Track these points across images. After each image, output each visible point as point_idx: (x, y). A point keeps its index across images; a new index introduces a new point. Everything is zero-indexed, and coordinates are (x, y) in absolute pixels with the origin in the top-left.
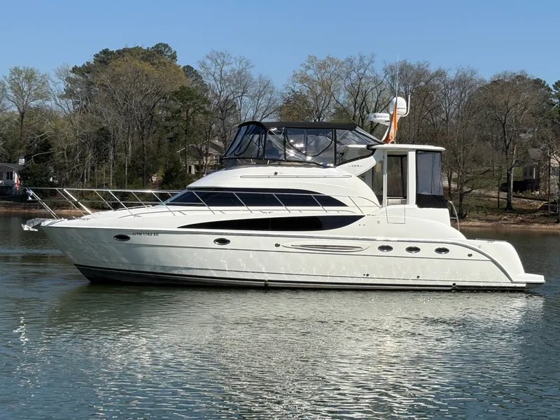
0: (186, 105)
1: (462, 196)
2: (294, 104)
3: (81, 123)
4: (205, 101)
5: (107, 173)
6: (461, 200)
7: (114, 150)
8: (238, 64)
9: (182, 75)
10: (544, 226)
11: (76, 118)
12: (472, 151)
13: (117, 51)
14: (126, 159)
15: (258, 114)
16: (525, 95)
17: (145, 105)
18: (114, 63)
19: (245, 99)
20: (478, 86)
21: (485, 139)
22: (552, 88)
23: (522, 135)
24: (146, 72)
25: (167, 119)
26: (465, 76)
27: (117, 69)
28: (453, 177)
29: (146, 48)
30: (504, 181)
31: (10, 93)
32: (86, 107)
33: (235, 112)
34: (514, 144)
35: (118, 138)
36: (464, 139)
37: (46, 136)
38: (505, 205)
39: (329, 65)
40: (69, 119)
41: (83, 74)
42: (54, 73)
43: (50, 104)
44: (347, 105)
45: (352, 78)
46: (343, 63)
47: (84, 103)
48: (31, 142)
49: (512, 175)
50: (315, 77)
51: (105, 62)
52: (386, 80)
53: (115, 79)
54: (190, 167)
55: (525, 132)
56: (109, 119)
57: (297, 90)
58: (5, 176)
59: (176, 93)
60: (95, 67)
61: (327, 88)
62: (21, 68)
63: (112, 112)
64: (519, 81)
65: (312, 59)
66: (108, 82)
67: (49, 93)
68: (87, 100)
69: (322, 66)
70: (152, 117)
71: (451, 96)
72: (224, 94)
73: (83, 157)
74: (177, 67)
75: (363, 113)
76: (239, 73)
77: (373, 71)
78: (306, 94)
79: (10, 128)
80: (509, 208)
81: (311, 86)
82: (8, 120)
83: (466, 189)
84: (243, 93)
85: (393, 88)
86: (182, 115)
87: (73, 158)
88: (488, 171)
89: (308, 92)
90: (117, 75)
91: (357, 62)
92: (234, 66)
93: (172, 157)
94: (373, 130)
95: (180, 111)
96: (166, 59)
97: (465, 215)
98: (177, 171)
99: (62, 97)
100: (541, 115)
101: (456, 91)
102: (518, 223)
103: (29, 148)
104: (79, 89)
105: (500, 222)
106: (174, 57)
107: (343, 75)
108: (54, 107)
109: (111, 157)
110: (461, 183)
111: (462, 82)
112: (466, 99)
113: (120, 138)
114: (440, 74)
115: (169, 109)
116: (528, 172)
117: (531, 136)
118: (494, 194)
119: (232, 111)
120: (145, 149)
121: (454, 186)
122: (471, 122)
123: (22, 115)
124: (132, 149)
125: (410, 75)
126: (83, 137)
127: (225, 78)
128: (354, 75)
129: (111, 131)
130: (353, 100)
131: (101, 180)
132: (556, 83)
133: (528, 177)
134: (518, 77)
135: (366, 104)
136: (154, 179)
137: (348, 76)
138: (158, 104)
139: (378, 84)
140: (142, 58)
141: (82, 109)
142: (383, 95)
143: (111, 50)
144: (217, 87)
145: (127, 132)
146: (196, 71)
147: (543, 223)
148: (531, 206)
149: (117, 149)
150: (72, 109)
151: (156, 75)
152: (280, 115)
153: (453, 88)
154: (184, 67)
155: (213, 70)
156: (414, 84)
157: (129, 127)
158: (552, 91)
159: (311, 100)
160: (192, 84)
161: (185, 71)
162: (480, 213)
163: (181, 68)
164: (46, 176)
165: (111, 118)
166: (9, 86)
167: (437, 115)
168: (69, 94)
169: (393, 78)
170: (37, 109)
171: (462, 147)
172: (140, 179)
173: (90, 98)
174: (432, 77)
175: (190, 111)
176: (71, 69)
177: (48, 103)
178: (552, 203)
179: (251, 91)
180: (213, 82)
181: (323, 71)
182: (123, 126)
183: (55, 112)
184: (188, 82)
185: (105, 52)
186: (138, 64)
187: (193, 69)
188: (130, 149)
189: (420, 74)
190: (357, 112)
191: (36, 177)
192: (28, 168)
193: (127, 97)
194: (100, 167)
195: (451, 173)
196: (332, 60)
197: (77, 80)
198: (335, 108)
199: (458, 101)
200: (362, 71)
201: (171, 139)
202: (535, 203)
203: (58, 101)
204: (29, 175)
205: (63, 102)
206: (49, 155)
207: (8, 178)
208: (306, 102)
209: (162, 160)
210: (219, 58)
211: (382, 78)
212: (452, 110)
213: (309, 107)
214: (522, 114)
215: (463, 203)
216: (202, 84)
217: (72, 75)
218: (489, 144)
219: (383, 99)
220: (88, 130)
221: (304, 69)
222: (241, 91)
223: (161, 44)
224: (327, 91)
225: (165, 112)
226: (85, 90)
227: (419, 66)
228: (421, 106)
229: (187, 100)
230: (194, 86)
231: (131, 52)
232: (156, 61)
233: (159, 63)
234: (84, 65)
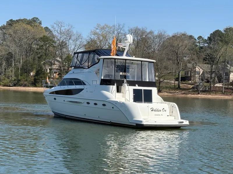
0: (45, 43)
1: (160, 82)
2: (91, 44)
4: (54, 42)
5: (12, 71)
6: (159, 84)
7: (14, 62)
9: (44, 30)
10: (193, 95)
12: (164, 64)
13: (16, 20)
14: (20, 66)
15: (76, 48)
16: (186, 42)
17: (28, 42)
18: (15, 25)
19: (71, 41)
20: (167, 37)
21: (169, 59)
22: (197, 39)
23: (184, 58)
24: (28, 29)
25: (38, 49)
26: (161, 34)
27: (16, 28)
28: (156, 75)
29: (28, 19)
30: (177, 77)
32: (2, 44)
33: (66, 47)
34: (181, 62)
35: (16, 57)
36: (161, 59)
38: (177, 87)
39: (106, 28)
41: (2, 30)
46: (111, 27)
47: (2, 42)
49: (180, 74)
50: (100, 33)
51: (11, 25)
53: (15, 32)
54: (47, 69)
55: (186, 57)
56: (13, 49)
57: (92, 38)
59: (41, 38)
60: (7, 27)
61: (105, 37)
63: (14, 46)
64: (183, 36)
65: (99, 25)
66: (12, 33)
68: (3, 40)
69: (103, 28)
70: (31, 48)
71: (156, 42)
72: (62, 39)
74: (42, 27)
76: (68, 30)
77: (124, 30)
78: (96, 40)
80: (179, 88)
81: (98, 37)
83: (161, 80)
84: (70, 39)
86: (44, 47)
88: (170, 72)
89: (97, 39)
90: (16, 30)
91: (117, 27)
93: (39, 65)
95: (43, 46)
96: (37, 24)
97: (161, 91)
98: (41, 71)
100: (192, 50)
101: (157, 40)
102: (182, 94)
105: (175, 94)
106: (40, 23)
107: (111, 32)
109: (13, 65)
110: (159, 77)
111: (160, 36)
112: (162, 43)
113: (17, 57)
114: (151, 33)
115: (38, 45)
116: (187, 73)
117: (188, 58)
118: (173, 82)
119: (65, 46)
120: (28, 62)
121: (157, 78)
122: (164, 52)
124: (22, 61)
125: (139, 33)
126: (1, 56)
127: (62, 32)
128: (116, 32)
129: (13, 53)
131: (9, 74)
132: (198, 37)
133: (187, 75)
134: (183, 34)
136: (32, 74)
137: (113, 32)
138: (34, 43)
140: (27, 23)
143: (13, 20)
144: (59, 36)
145: (20, 54)
146: (50, 29)
147: (192, 94)
148: (188, 87)
149: (16, 61)
151: (33, 31)
152: (85, 48)
153: (156, 38)
154: (45, 28)
155: (57, 29)
156: (141, 36)
157: (21, 52)
158: (196, 40)
159: (98, 42)
162: (167, 90)
163: (44, 28)
165: (13, 48)
167: (150, 49)
171: (160, 63)
172: (26, 74)
174: (148, 34)
175: (47, 46)
178: (196, 86)
179: (73, 38)
180: (57, 34)
181: (103, 30)
182: (18, 52)
184: (46, 34)
185: (11, 20)
186: (25, 26)
187: (48, 28)
188: (21, 61)
189: (143, 32)
193: (20, 39)
194: (8, 69)
195: (156, 73)
196: (107, 26)
198: (108, 46)
199: (159, 44)
200: (119, 31)
201: (39, 58)
202: (189, 86)
208: (96, 43)
209: (35, 66)
210: (60, 24)
212: (156, 47)
213: (97, 45)
214: (184, 49)
215: (160, 85)
216: (52, 34)
218: (171, 61)
220: (3, 53)
221: (95, 29)
222: (69, 38)
223: (35, 18)
224: (105, 39)
225: (36, 46)
226: (2, 36)
227: (143, 29)
228: (143, 45)
229: (46, 41)
230: (49, 35)
231: (22, 21)
232: (33, 25)
233: (34, 25)
234: (2, 26)
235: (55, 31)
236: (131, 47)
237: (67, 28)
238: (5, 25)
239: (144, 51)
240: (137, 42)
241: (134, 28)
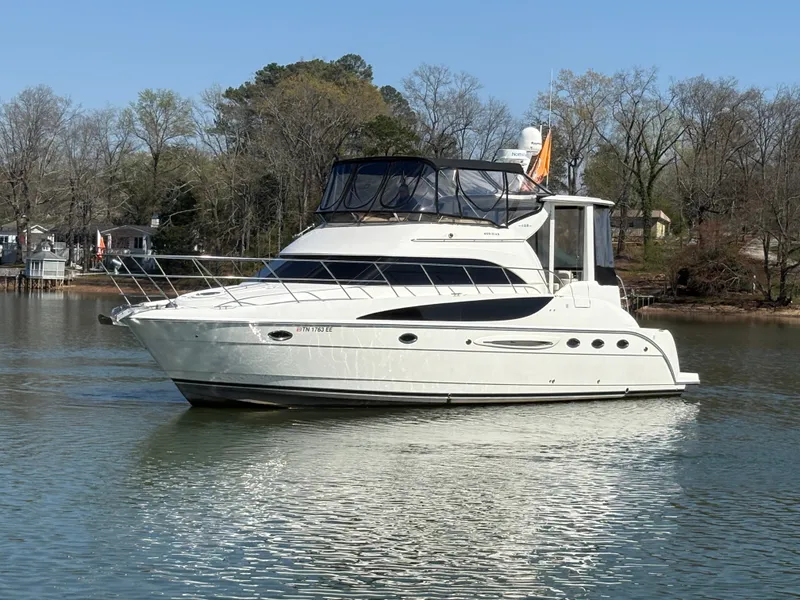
0: (385, 142)
1: (784, 272)
3: (238, 168)
4: (413, 136)
5: (274, 238)
6: (783, 279)
7: (284, 207)
8: (459, 84)
9: (380, 99)
11: (232, 161)
13: (289, 66)
14: (301, 220)
15: (487, 155)
17: (327, 142)
18: (283, 83)
19: (469, 133)
24: (329, 96)
26: (789, 98)
27: (288, 91)
28: (771, 245)
29: (328, 62)
31: (139, 126)
32: (244, 146)
33: (454, 153)
35: (290, 190)
36: (788, 190)
37: (188, 186)
39: (590, 84)
40: (221, 163)
41: (241, 100)
42: (201, 98)
43: (195, 142)
44: (615, 141)
45: (624, 102)
46: (610, 81)
47: (242, 140)
48: (168, 196)
50: (570, 102)
51: (271, 82)
52: (674, 105)
53: (286, 108)
56: (277, 163)
57: (543, 120)
58: (132, 244)
59: (371, 126)
60: (257, 89)
61: (587, 116)
62: (155, 92)
63: (281, 152)
65: (566, 75)
66: (274, 111)
67: (193, 126)
68: (246, 136)
69: (581, 85)
71: (769, 127)
72: (439, 127)
73: (240, 217)
74: (372, 89)
75: (639, 152)
76: (461, 96)
77: (654, 91)
78: (557, 126)
79: (139, 174)
81: (564, 115)
82: (136, 165)
83: (790, 263)
84: (466, 125)
85: (683, 116)
87: (227, 218)
89: (559, 122)
90: (289, 100)
91: (631, 79)
92: (453, 86)
94: (654, 176)
95: (376, 151)
96: (357, 78)
97: (789, 301)
99: (210, 132)
101: (776, 121)
103: (164, 204)
104: (234, 121)
106: (368, 74)
107: (611, 98)
108: (200, 145)
109: (280, 217)
110: (783, 254)
111: (784, 108)
112: (791, 132)
113: (292, 190)
114: (752, 95)
115: (361, 148)
119: (450, 151)
121: (772, 257)
123: (156, 158)
124: (309, 205)
125: (708, 97)
126: (240, 188)
127: (441, 103)
128: (626, 98)
129: (280, 179)
130: (625, 133)
131: (265, 249)
135: (644, 140)
137: (618, 100)
138: (346, 141)
139: (661, 110)
140: (324, 76)
141: (239, 149)
142: (669, 126)
143: (279, 64)
144: (429, 116)
145: (301, 181)
146: (399, 93)
149: (287, 205)
150: (225, 150)
151: (343, 101)
153: (771, 115)
154: (383, 89)
155: (423, 92)
156: (715, 110)
157: (304, 175)
159: (565, 135)
160: (393, 113)
161: (383, 94)
163: (378, 89)
164: (189, 243)
165: (278, 162)
166: (138, 116)
167: (747, 154)
168: (222, 127)
169: (683, 101)
170: (177, 149)
171: (785, 201)
173: (250, 133)
174: (741, 100)
175: (391, 150)
176: (223, 92)
177: (192, 140)
179: (478, 121)
180: (424, 110)
181: (581, 93)
182: (296, 174)
183: (202, 153)
184: (389, 110)
185: (272, 68)
186: (315, 83)
187: (395, 90)
188: (305, 205)
189: (724, 95)
190: (631, 152)
191: (176, 244)
192: (163, 233)
193: (302, 131)
194: (264, 230)
195: (769, 240)
196: (594, 76)
197: (232, 108)
198: (599, 145)
199: (780, 135)
200: (638, 92)
203: (206, 137)
204: (164, 242)
205: (212, 138)
206: (193, 213)
207: (136, 247)
208: (556, 137)
210: (433, 75)
211: (667, 102)
212: (770, 148)
213: (560, 144)
215: (787, 282)
216: (409, 113)
217: (226, 101)
219: (669, 133)
220: (247, 178)
221: (555, 90)
222: (463, 122)
223: (350, 56)
224: (587, 122)
225: (355, 152)
226: (243, 121)
227: (722, 84)
228: (724, 141)
229: (386, 135)
230: (397, 115)
231: (308, 68)
232: (343, 80)
233: (347, 82)
234: (242, 87)
235: (415, 98)
236: (680, 147)
237: (458, 90)
238: (253, 82)
239: (728, 160)
240: (700, 132)
241: (692, 80)
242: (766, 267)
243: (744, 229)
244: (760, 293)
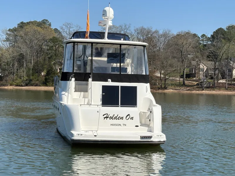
0: (55, 44)
1: (165, 80)
3: (12, 51)
4: (63, 42)
5: (23, 71)
6: (165, 82)
7: (26, 62)
8: (76, 28)
9: (53, 32)
10: (197, 92)
11: (10, 49)
12: (169, 62)
13: (27, 22)
14: (31, 66)
16: (190, 40)
17: (38, 44)
18: (25, 27)
20: (171, 36)
21: (174, 57)
22: (200, 37)
23: (189, 56)
24: (39, 31)
25: (48, 50)
26: (166, 33)
27: (27, 29)
28: (162, 72)
29: (38, 21)
30: (182, 74)
34: (186, 59)
36: (166, 57)
38: (183, 83)
39: (112, 28)
40: (7, 50)
41: (13, 32)
42: (1, 31)
46: (118, 27)
47: (14, 43)
49: (185, 71)
51: (22, 27)
52: (135, 34)
53: (26, 34)
54: (57, 69)
55: (190, 55)
56: (24, 50)
59: (51, 39)
60: (18, 29)
63: (25, 47)
64: (187, 34)
66: (23, 35)
68: (15, 42)
70: (41, 49)
71: (161, 40)
73: (13, 65)
74: (51, 29)
77: (130, 30)
80: (184, 85)
83: (167, 77)
85: (138, 37)
86: (54, 48)
87: (9, 65)
88: (175, 70)
90: (27, 32)
91: (123, 27)
92: (74, 28)
93: (50, 65)
95: (53, 47)
97: (167, 87)
98: (52, 71)
99: (4, 41)
100: (196, 48)
101: (163, 39)
102: (187, 91)
104: (11, 38)
105: (181, 90)
106: (50, 25)
108: (1, 45)
109: (25, 65)
110: (165, 75)
111: (165, 35)
112: (167, 42)
113: (28, 57)
114: (156, 32)
115: (48, 46)
116: (191, 70)
117: (192, 56)
118: (178, 79)
120: (39, 62)
121: (162, 76)
122: (169, 50)
124: (33, 62)
125: (144, 32)
126: (13, 57)
127: (71, 33)
128: (122, 32)
129: (25, 55)
131: (21, 74)
132: (202, 35)
133: (191, 72)
134: (187, 33)
136: (43, 74)
138: (44, 44)
139: (132, 36)
140: (37, 25)
141: (13, 46)
143: (24, 22)
144: (68, 37)
145: (31, 55)
146: (59, 30)
147: (197, 90)
148: (192, 84)
149: (27, 62)
150: (9, 46)
151: (43, 32)
153: (161, 37)
154: (54, 29)
155: (66, 30)
156: (146, 36)
157: (32, 53)
158: (200, 38)
160: (57, 36)
161: (54, 30)
162: (173, 86)
163: (53, 29)
165: (25, 50)
167: (155, 48)
168: (7, 40)
169: (138, 33)
171: (165, 61)
172: (37, 74)
173: (16, 42)
174: (153, 33)
175: (57, 46)
176: (8, 30)
178: (200, 82)
180: (66, 35)
182: (30, 53)
183: (2, 47)
184: (56, 35)
185: (22, 23)
186: (35, 28)
187: (57, 29)
189: (149, 32)
193: (31, 41)
194: (20, 69)
195: (161, 71)
197: (10, 34)
199: (164, 42)
200: (126, 31)
201: (49, 58)
202: (194, 82)
203: (3, 43)
205: (5, 43)
209: (46, 66)
210: (68, 25)
211: (133, 33)
212: (161, 46)
214: (189, 47)
215: (166, 83)
216: (62, 36)
217: (8, 32)
218: (176, 59)
220: (15, 54)
221: (103, 30)
223: (44, 20)
225: (47, 47)
226: (14, 38)
227: (148, 28)
228: (149, 44)
229: (55, 42)
230: (58, 36)
231: (32, 23)
232: (43, 27)
233: (44, 27)
234: (13, 28)
235: (64, 32)
237: (76, 29)
238: (17, 27)
239: (150, 49)
241: (140, 27)
242: (161, 79)
243: (154, 68)
244: (159, 86)
